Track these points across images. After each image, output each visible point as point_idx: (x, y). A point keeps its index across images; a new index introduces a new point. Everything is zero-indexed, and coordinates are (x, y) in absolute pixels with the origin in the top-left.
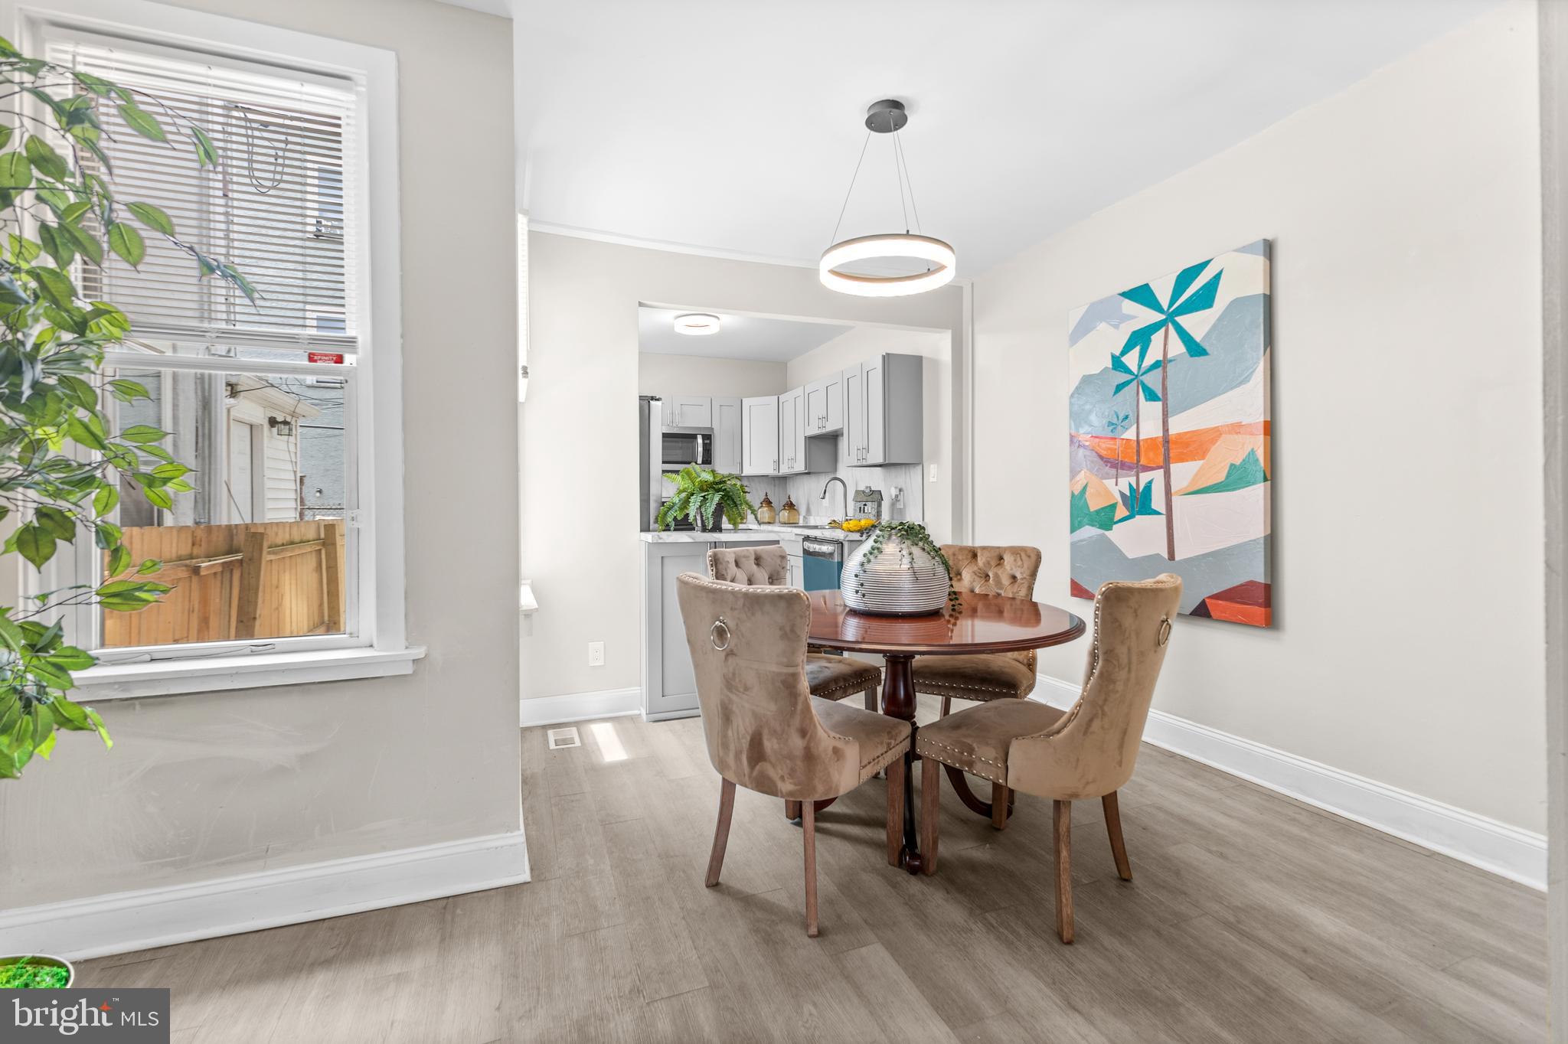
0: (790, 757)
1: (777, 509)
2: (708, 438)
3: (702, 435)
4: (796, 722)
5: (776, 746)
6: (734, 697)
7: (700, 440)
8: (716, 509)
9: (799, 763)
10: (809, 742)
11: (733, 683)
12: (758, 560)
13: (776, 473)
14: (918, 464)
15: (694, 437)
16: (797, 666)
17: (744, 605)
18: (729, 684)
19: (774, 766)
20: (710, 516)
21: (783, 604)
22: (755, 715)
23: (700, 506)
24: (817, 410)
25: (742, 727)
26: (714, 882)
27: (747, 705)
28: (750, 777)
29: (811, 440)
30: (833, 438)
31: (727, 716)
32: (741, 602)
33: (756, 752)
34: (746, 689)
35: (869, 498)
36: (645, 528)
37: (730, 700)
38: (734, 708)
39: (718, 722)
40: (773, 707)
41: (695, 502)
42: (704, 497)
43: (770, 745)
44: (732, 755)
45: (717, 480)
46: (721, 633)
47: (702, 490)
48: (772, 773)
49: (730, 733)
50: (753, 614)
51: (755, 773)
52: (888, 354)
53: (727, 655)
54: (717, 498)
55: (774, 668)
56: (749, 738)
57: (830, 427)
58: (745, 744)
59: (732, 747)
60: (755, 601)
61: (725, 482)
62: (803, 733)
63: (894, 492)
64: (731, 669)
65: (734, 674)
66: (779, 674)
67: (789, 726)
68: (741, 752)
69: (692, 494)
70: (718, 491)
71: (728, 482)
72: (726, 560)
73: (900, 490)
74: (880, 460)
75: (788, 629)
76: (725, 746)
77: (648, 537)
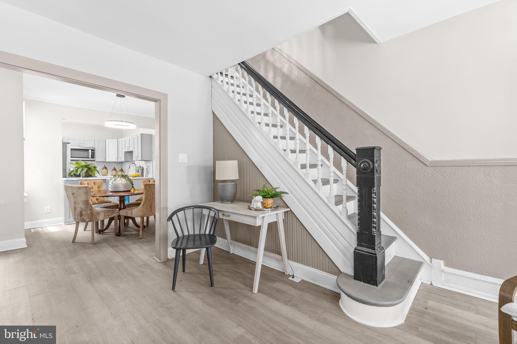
0: (88, 214)
1: (118, 171)
2: (93, 151)
3: (91, 150)
4: (89, 208)
5: (85, 213)
6: (76, 205)
7: (90, 151)
8: (85, 172)
9: (90, 215)
10: (91, 211)
11: (76, 203)
12: (94, 183)
13: (117, 161)
14: (151, 161)
15: (88, 150)
16: (88, 198)
17: (77, 189)
18: (75, 203)
19: (85, 217)
20: (84, 173)
21: (85, 188)
22: (81, 208)
23: (81, 171)
24: (127, 145)
25: (78, 210)
26: (74, 242)
27: (79, 206)
28: (80, 219)
29: (126, 153)
30: (131, 152)
31: (75, 209)
32: (77, 188)
33: (81, 214)
34: (79, 203)
35: (139, 169)
36: (65, 176)
37: (76, 206)
38: (76, 207)
39: (74, 211)
40: (84, 206)
41: (79, 170)
42: (82, 169)
43: (84, 213)
44: (76, 216)
45: (87, 164)
46: (73, 194)
47: (82, 167)
48: (84, 218)
49: (76, 212)
50: (79, 190)
51: (81, 218)
52: (142, 134)
53: (75, 198)
54: (86, 169)
55: (84, 199)
56: (79, 212)
57: (130, 150)
58: (79, 213)
59: (76, 215)
60: (79, 188)
61: (89, 165)
62: (90, 210)
63: (146, 167)
64: (75, 200)
65: (76, 201)
66: (85, 200)
67: (87, 209)
68: (78, 215)
69: (79, 168)
70: (87, 167)
71: (91, 165)
72: (84, 183)
73: (148, 167)
74: (140, 159)
75: (86, 192)
76: (75, 215)
77: (65, 179)
